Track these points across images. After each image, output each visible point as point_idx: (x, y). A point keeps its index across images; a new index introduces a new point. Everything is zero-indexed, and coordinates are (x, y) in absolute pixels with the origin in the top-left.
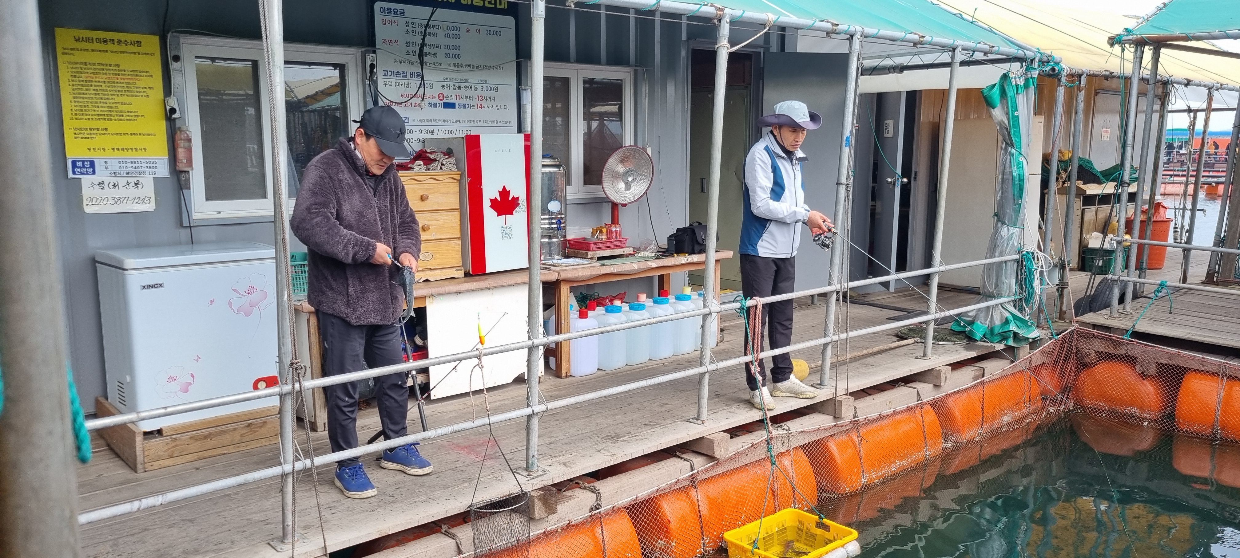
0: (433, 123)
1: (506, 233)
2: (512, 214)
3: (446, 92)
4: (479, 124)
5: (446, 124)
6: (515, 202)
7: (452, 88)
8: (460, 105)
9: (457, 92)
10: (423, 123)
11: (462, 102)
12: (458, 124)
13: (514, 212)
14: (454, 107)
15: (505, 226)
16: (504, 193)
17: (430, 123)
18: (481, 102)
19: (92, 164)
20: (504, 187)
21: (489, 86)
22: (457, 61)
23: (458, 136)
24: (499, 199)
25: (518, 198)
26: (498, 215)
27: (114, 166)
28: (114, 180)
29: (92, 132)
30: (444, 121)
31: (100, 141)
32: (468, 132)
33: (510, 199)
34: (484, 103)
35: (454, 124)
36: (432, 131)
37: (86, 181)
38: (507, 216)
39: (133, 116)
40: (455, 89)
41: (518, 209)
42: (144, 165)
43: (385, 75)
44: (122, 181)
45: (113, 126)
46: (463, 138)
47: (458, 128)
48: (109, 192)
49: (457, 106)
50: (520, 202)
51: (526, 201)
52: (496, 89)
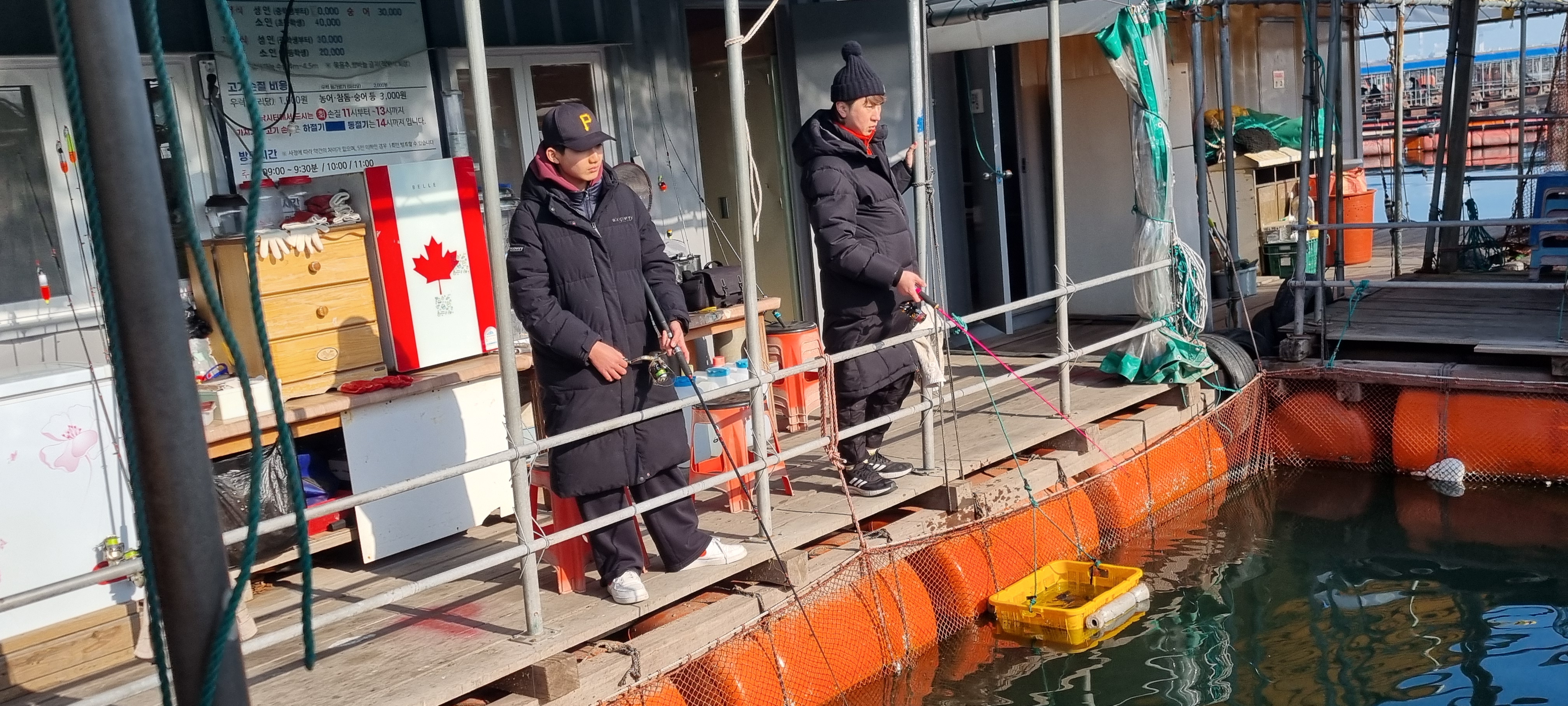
0: (315, 155)
1: (443, 307)
2: (449, 278)
3: (326, 106)
4: (384, 150)
5: (333, 154)
6: (452, 259)
7: (336, 101)
8: (351, 125)
9: (346, 105)
10: (299, 156)
11: (354, 119)
12: (352, 152)
13: (452, 274)
14: (344, 129)
15: (440, 296)
16: (434, 247)
17: (310, 156)
18: (383, 117)
20: (433, 240)
21: (391, 91)
22: (338, 59)
23: (354, 170)
24: (427, 257)
25: (455, 253)
26: (429, 281)
30: (330, 150)
32: (369, 163)
33: (444, 254)
34: (387, 117)
35: (347, 153)
36: (314, 167)
38: (442, 281)
40: (341, 100)
41: (456, 269)
43: (232, 90)
46: (362, 173)
47: (353, 159)
49: (347, 126)
50: (459, 258)
51: (467, 257)
52: (403, 95)
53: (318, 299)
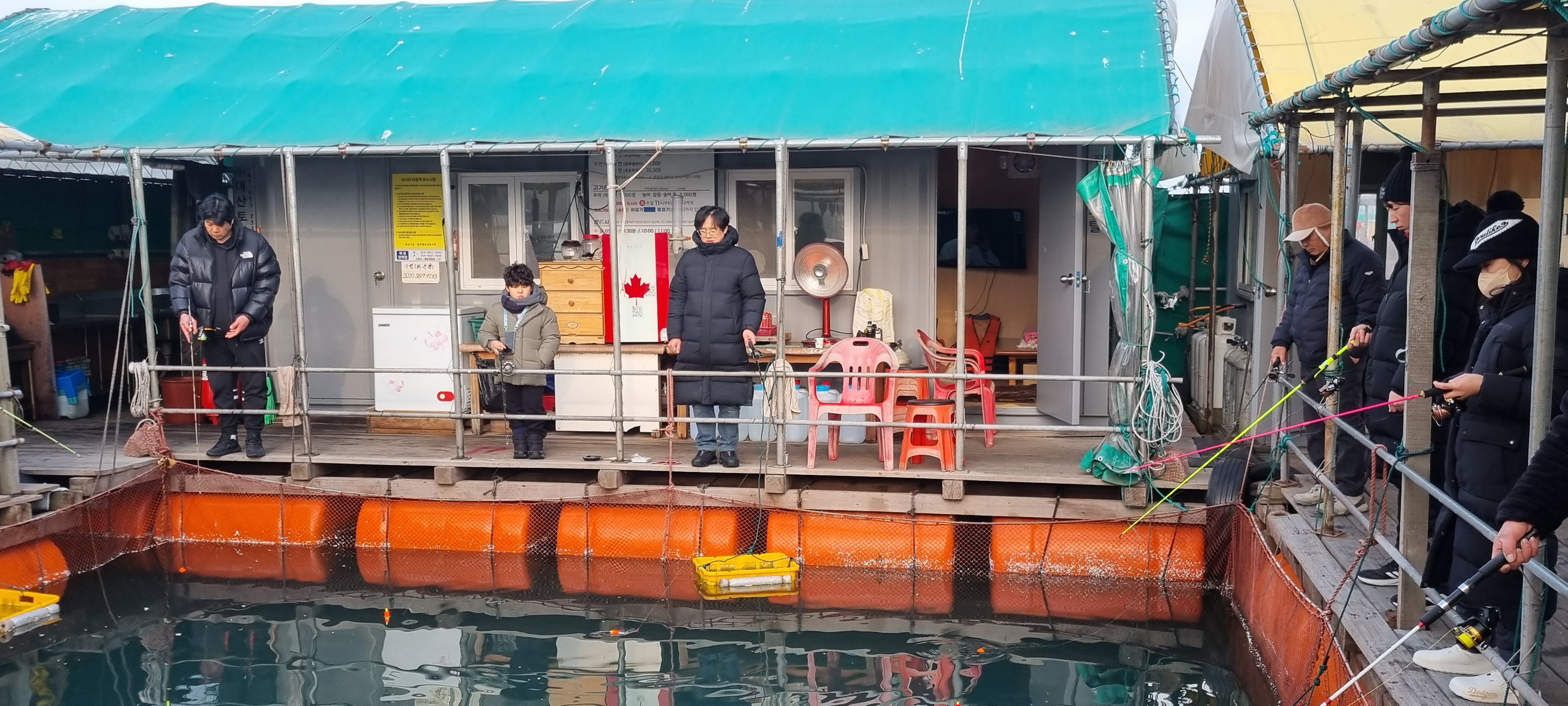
0: (635, 224)
1: (637, 312)
2: (642, 297)
3: (647, 199)
5: (645, 224)
6: (645, 289)
7: (652, 196)
8: (659, 209)
9: (657, 199)
13: (645, 296)
14: (654, 211)
15: (635, 306)
16: (636, 280)
19: (407, 253)
20: (636, 276)
22: (656, 174)
24: (630, 284)
25: (648, 285)
26: (630, 297)
27: (418, 254)
28: (418, 263)
29: (408, 234)
31: (413, 239)
33: (641, 284)
35: (654, 224)
37: (404, 263)
38: (638, 298)
39: (430, 224)
40: (654, 196)
41: (648, 293)
42: (435, 254)
44: (422, 264)
45: (419, 229)
48: (416, 271)
49: (656, 210)
50: (650, 287)
51: (656, 287)
52: (695, 194)
53: (572, 297)
